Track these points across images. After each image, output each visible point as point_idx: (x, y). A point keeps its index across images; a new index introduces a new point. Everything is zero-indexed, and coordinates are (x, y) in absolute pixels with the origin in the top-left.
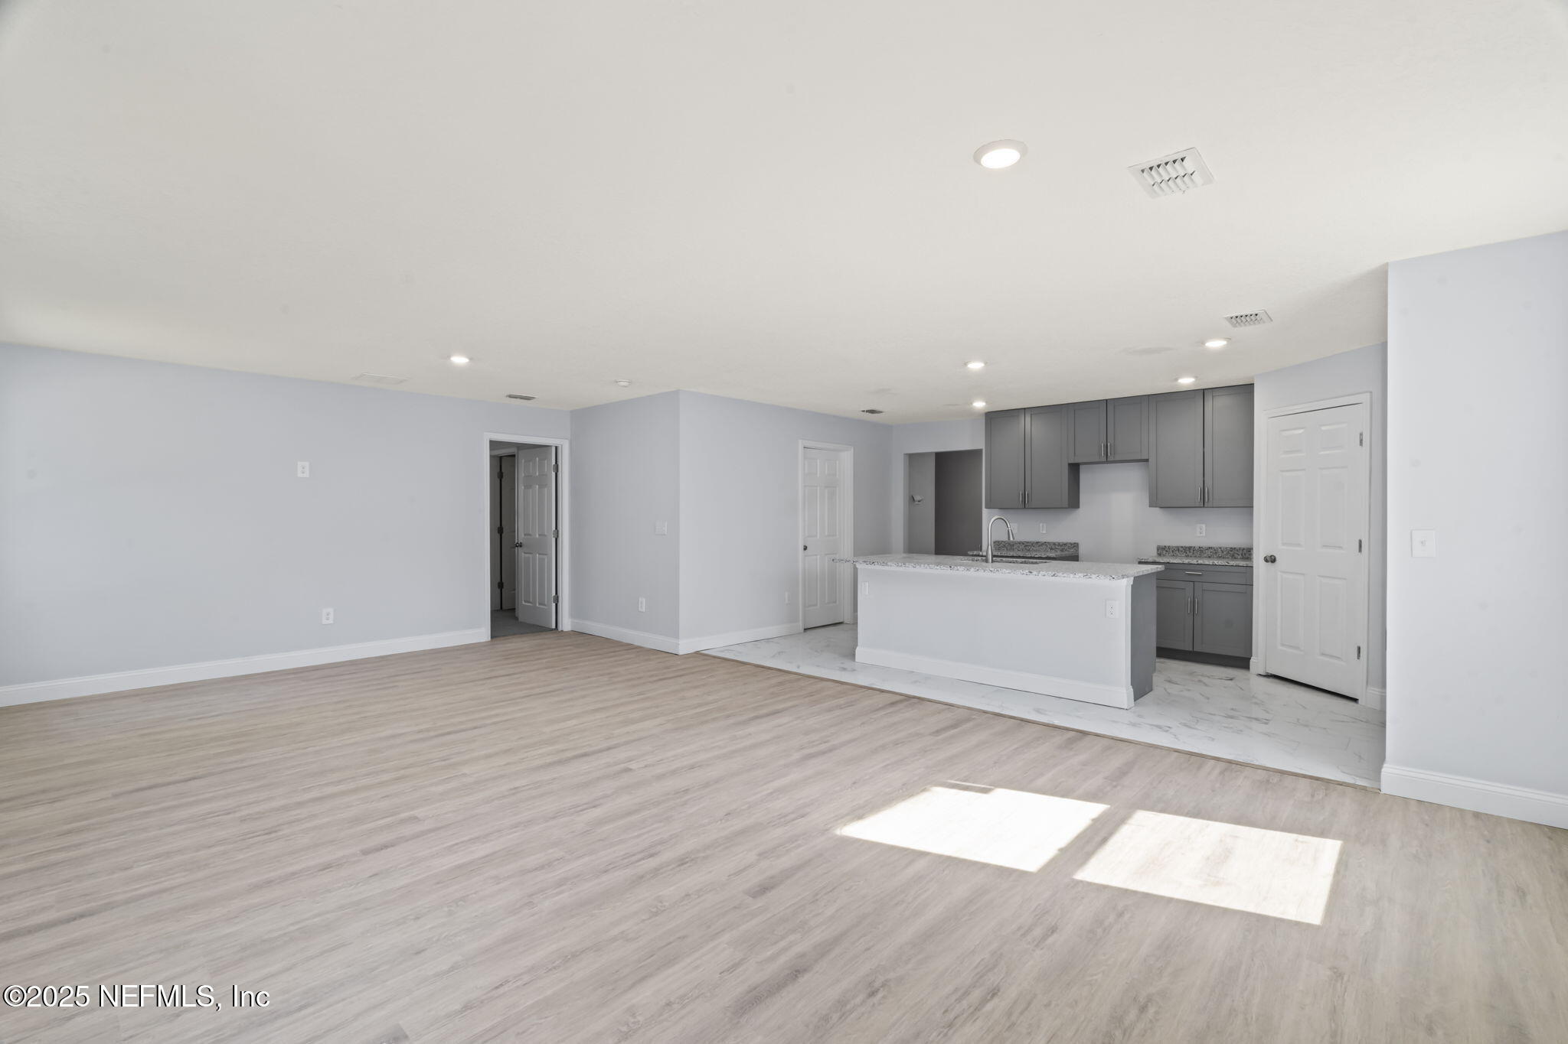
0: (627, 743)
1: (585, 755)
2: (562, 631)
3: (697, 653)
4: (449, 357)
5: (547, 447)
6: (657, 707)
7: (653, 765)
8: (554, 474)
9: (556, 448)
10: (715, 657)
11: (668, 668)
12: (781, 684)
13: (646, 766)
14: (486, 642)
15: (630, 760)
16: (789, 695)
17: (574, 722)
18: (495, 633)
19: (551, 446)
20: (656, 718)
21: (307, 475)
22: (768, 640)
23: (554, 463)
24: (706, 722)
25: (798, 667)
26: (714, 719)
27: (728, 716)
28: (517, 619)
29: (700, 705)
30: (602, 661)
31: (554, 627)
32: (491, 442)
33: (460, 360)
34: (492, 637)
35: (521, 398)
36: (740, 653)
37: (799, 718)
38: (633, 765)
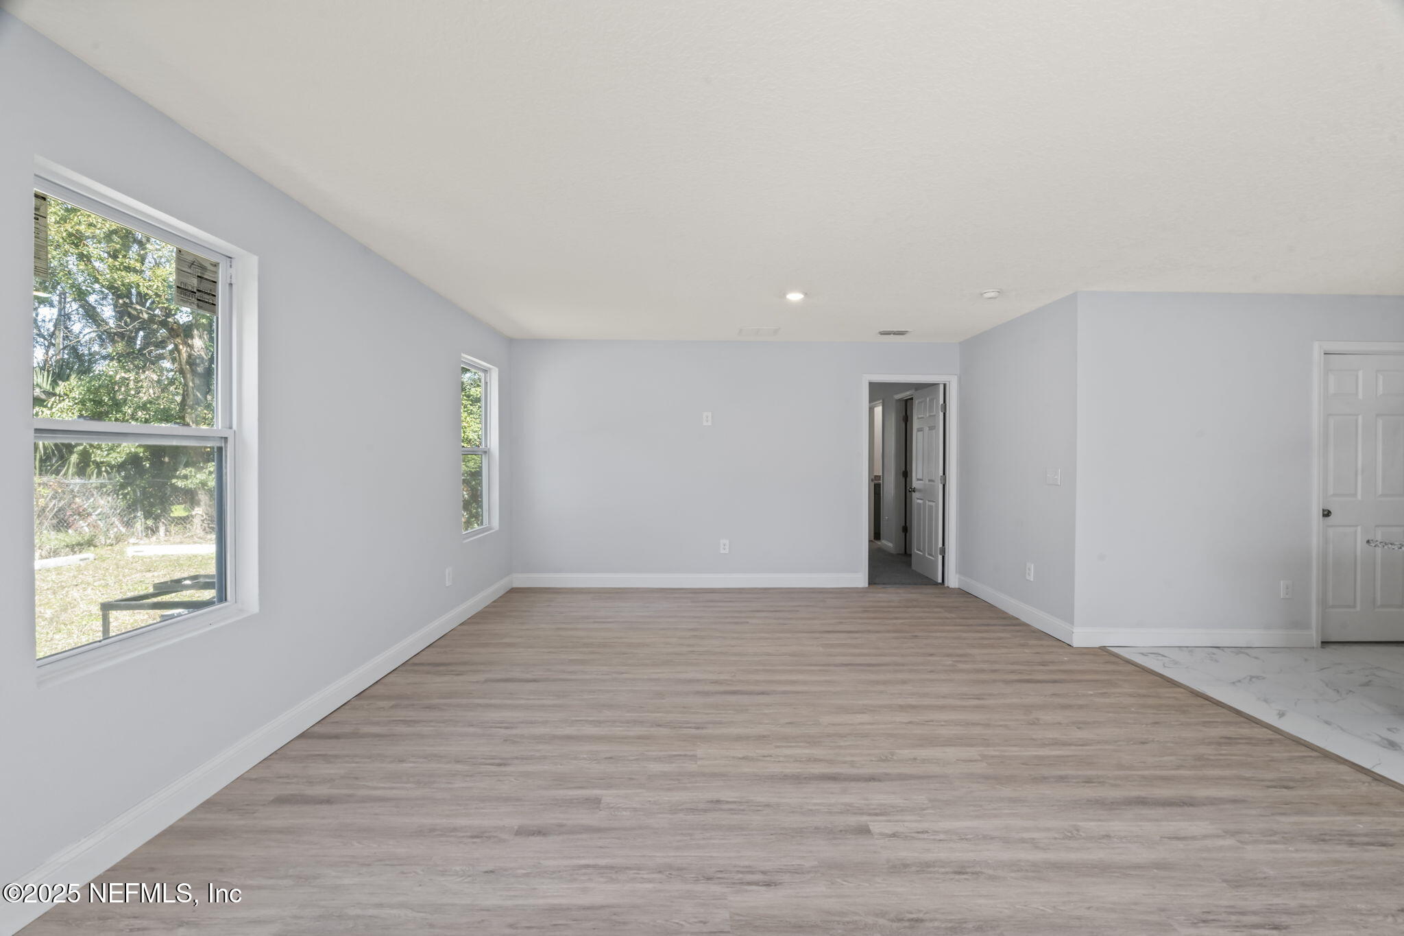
0: (902, 777)
1: (834, 778)
2: (948, 587)
3: (1103, 648)
4: (785, 295)
5: (935, 385)
6: (987, 725)
7: (906, 838)
8: (941, 415)
9: (945, 385)
10: (1128, 662)
11: (1043, 664)
12: (1229, 741)
13: (894, 835)
14: (863, 588)
15: (882, 812)
16: (1234, 772)
17: (865, 718)
18: (873, 580)
19: (938, 384)
20: (972, 746)
21: (710, 423)
22: (1239, 650)
23: (941, 401)
24: (1044, 779)
25: (1281, 715)
26: (1062, 779)
27: (1088, 781)
28: (910, 565)
29: (1056, 743)
30: (964, 635)
31: (940, 580)
32: (871, 384)
33: (795, 297)
34: (869, 584)
35: (894, 334)
36: (1176, 663)
37: (1233, 834)
38: (877, 826)
